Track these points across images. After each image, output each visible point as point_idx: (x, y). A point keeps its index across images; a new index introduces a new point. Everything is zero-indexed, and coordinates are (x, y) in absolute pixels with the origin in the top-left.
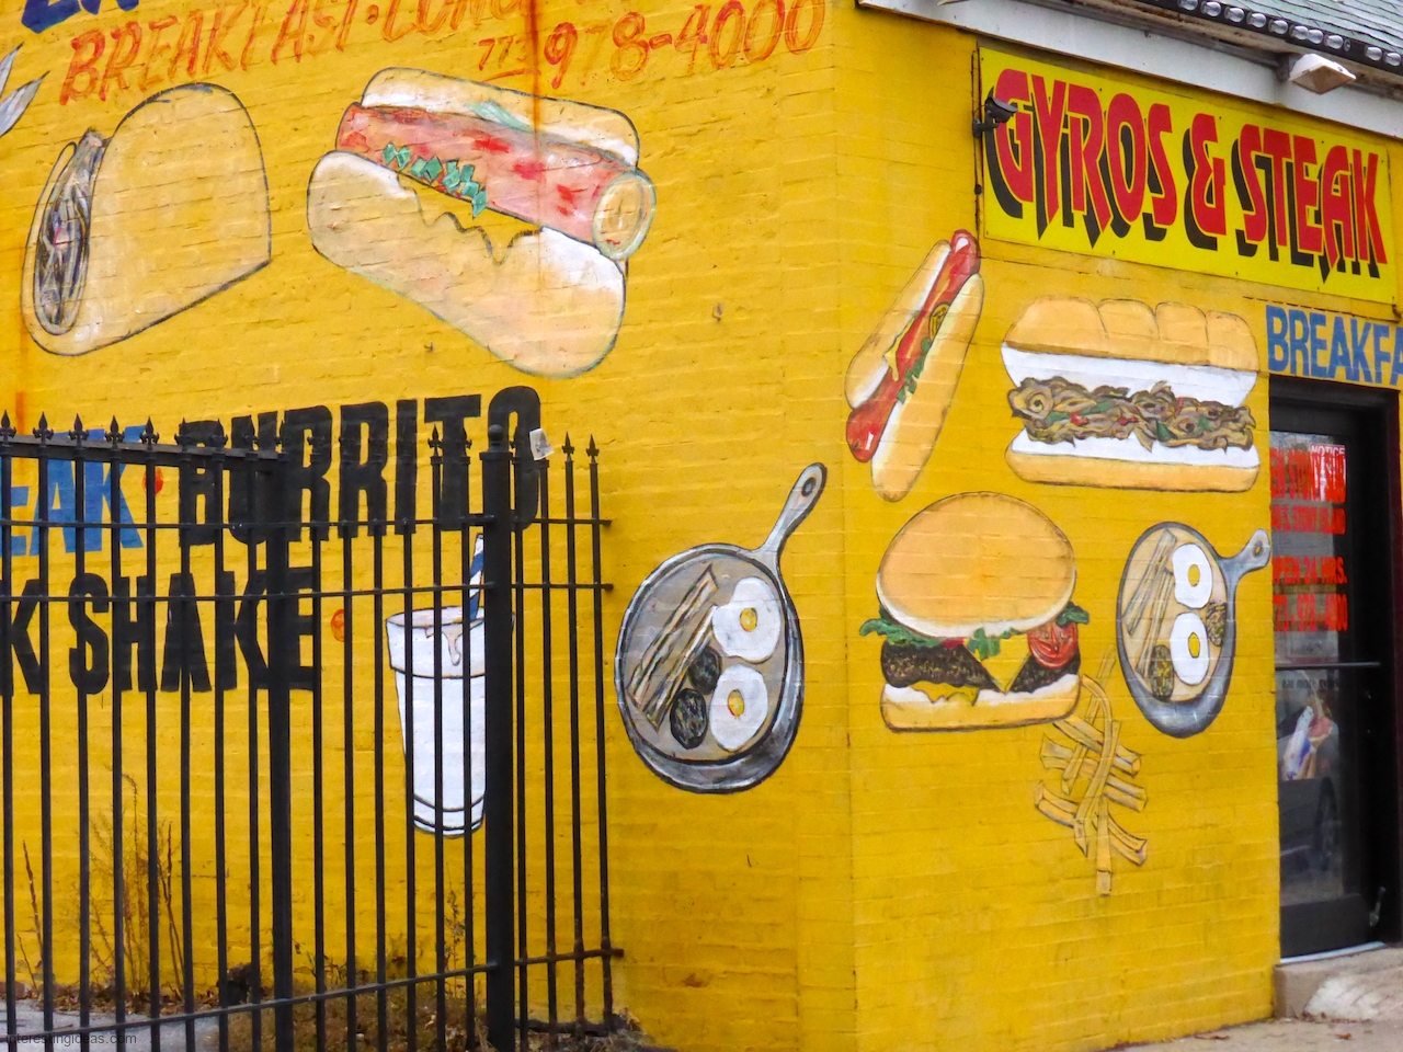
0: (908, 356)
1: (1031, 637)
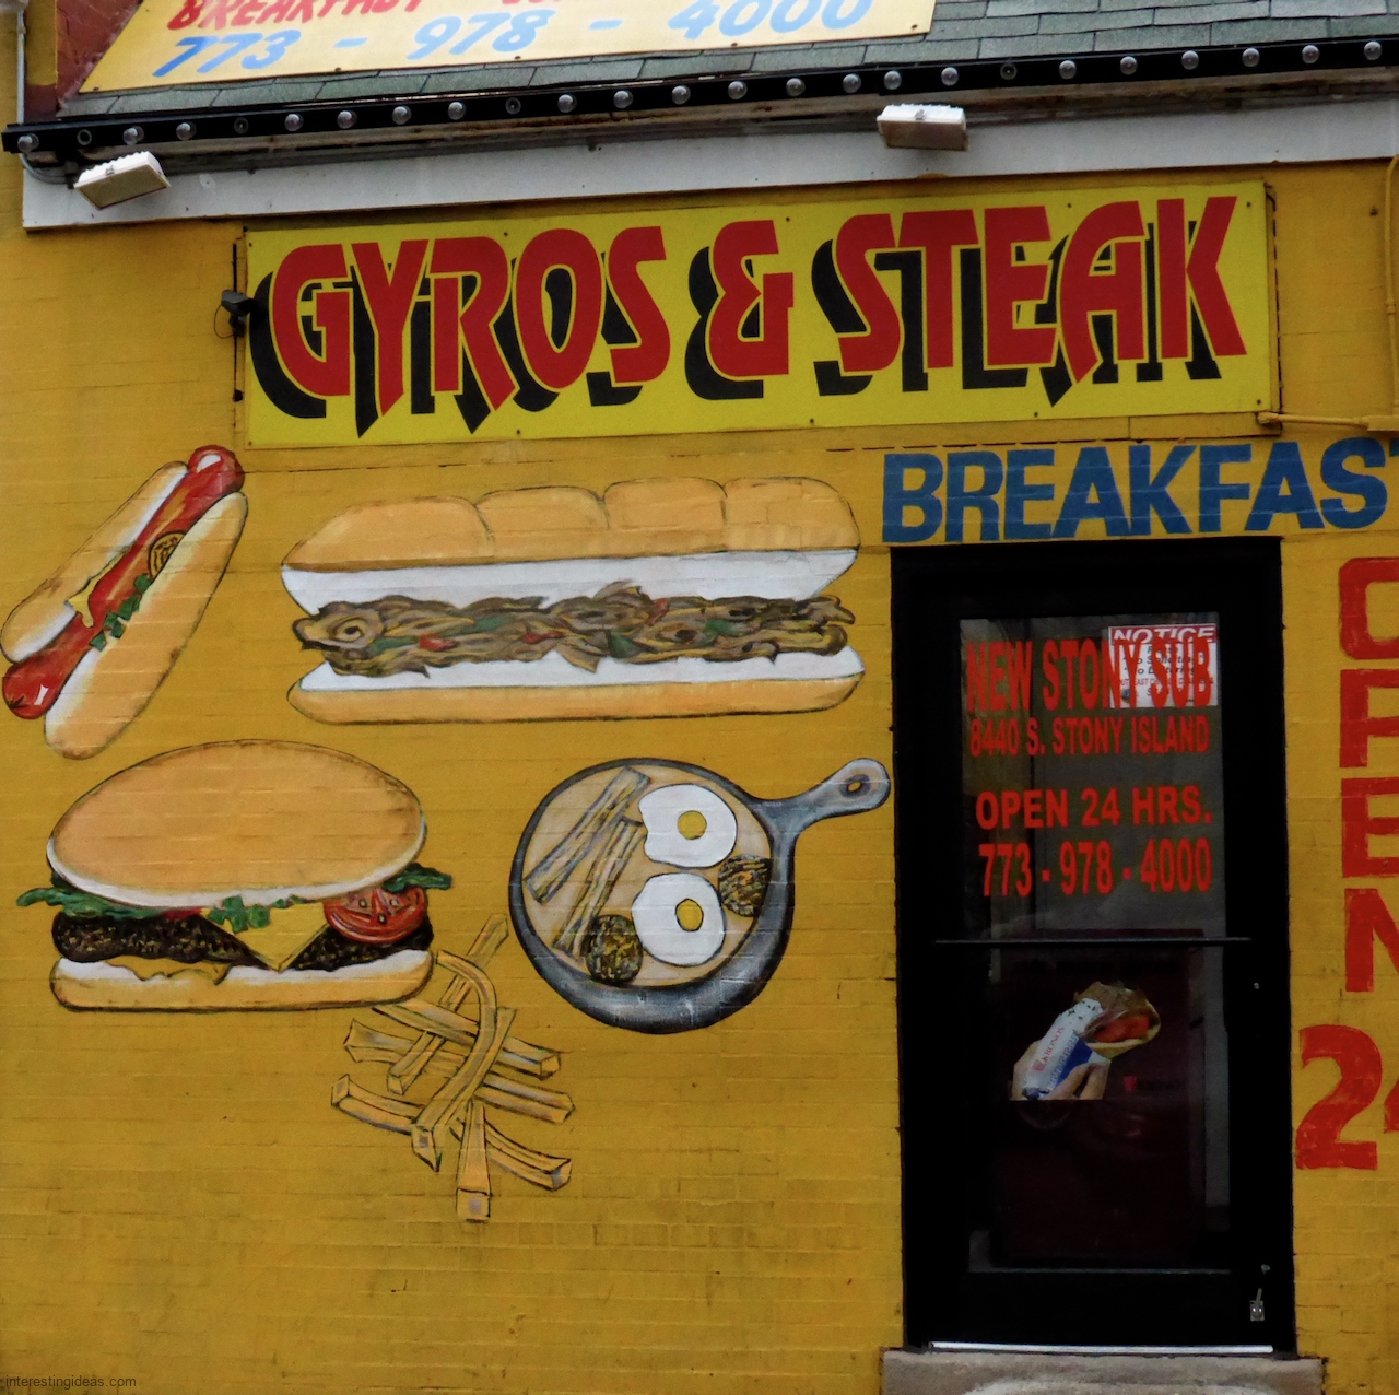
0: (112, 597)
1: (330, 906)
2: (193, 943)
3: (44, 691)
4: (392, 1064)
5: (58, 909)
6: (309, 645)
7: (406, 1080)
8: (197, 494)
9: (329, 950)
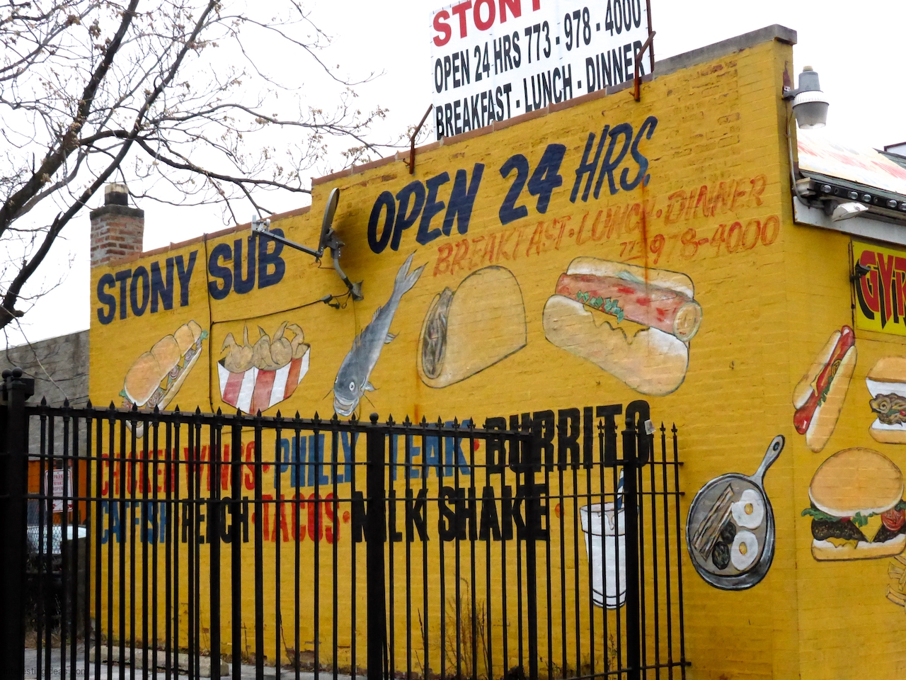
0: (822, 384)
1: (883, 516)
2: (849, 532)
3: (805, 422)
4: (899, 579)
5: (812, 517)
6: (874, 410)
8: (845, 344)
9: (883, 535)
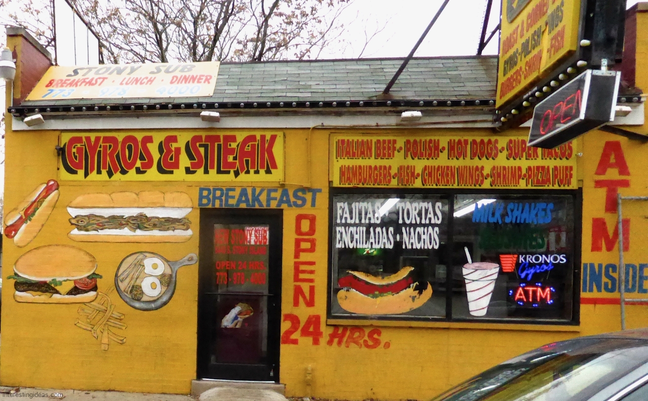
0: (29, 212)
1: (75, 281)
2: (45, 289)
3: (13, 232)
4: (88, 316)
5: (16, 280)
6: (72, 224)
7: (91, 320)
8: (48, 190)
9: (75, 291)
